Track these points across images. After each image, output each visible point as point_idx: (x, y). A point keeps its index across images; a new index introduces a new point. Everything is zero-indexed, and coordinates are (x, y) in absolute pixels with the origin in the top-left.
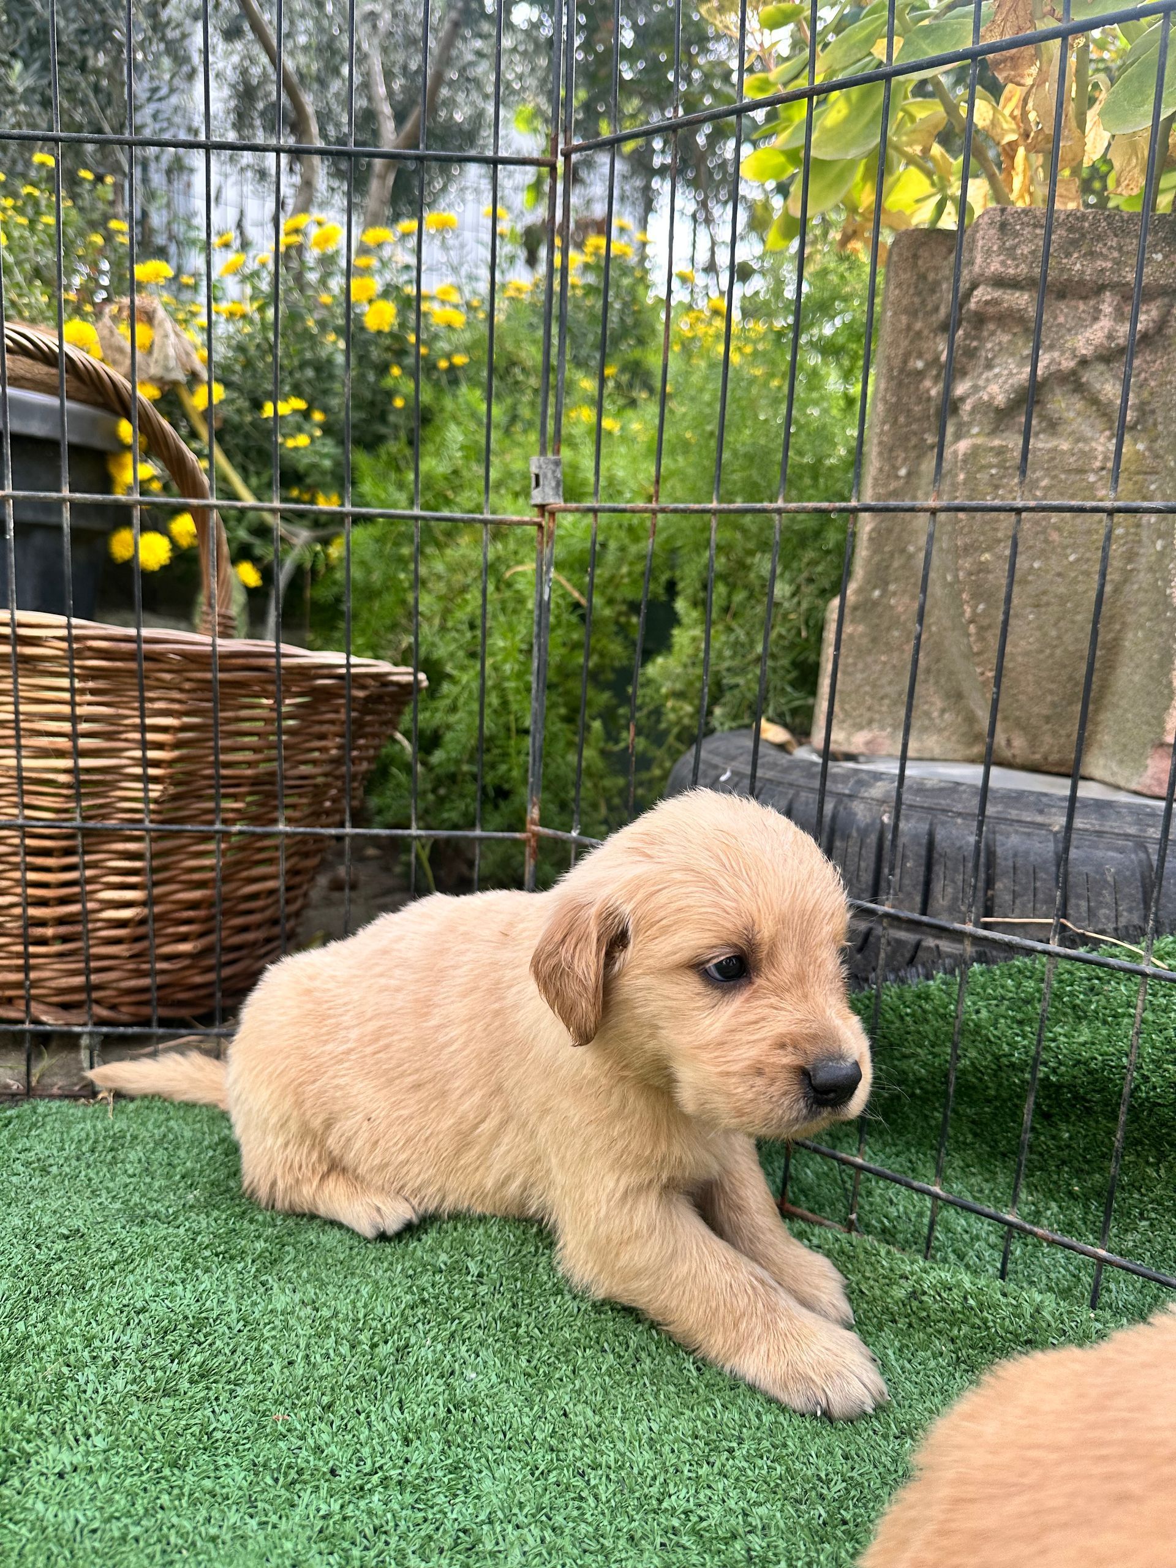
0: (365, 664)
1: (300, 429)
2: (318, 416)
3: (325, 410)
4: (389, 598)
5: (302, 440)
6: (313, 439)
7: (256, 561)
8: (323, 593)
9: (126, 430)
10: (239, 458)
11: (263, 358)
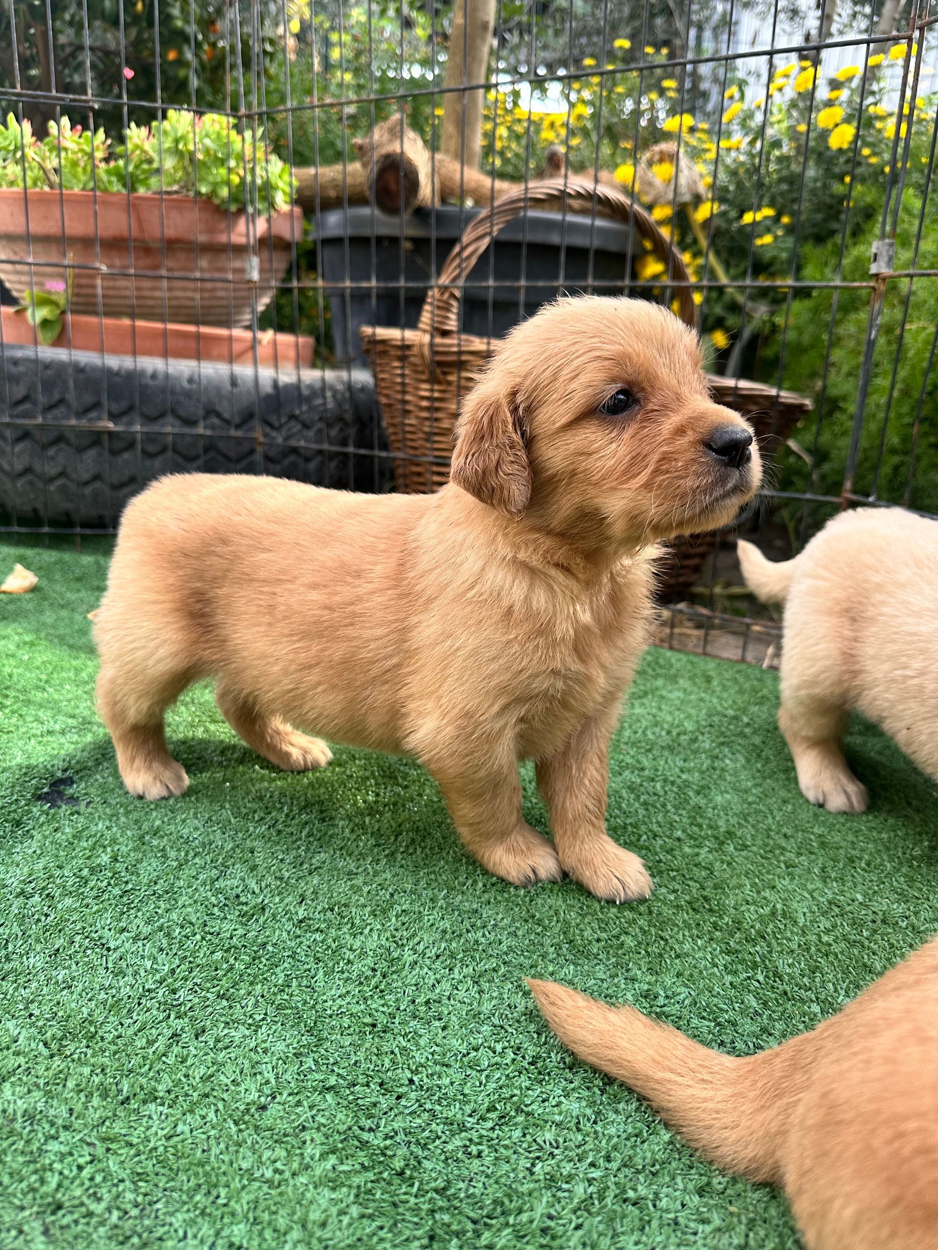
0: (787, 396)
1: (768, 230)
2: (785, 220)
3: (793, 214)
4: (813, 354)
5: (768, 239)
6: (776, 238)
7: (727, 330)
8: (769, 352)
9: (648, 245)
10: (724, 255)
11: (750, 178)
